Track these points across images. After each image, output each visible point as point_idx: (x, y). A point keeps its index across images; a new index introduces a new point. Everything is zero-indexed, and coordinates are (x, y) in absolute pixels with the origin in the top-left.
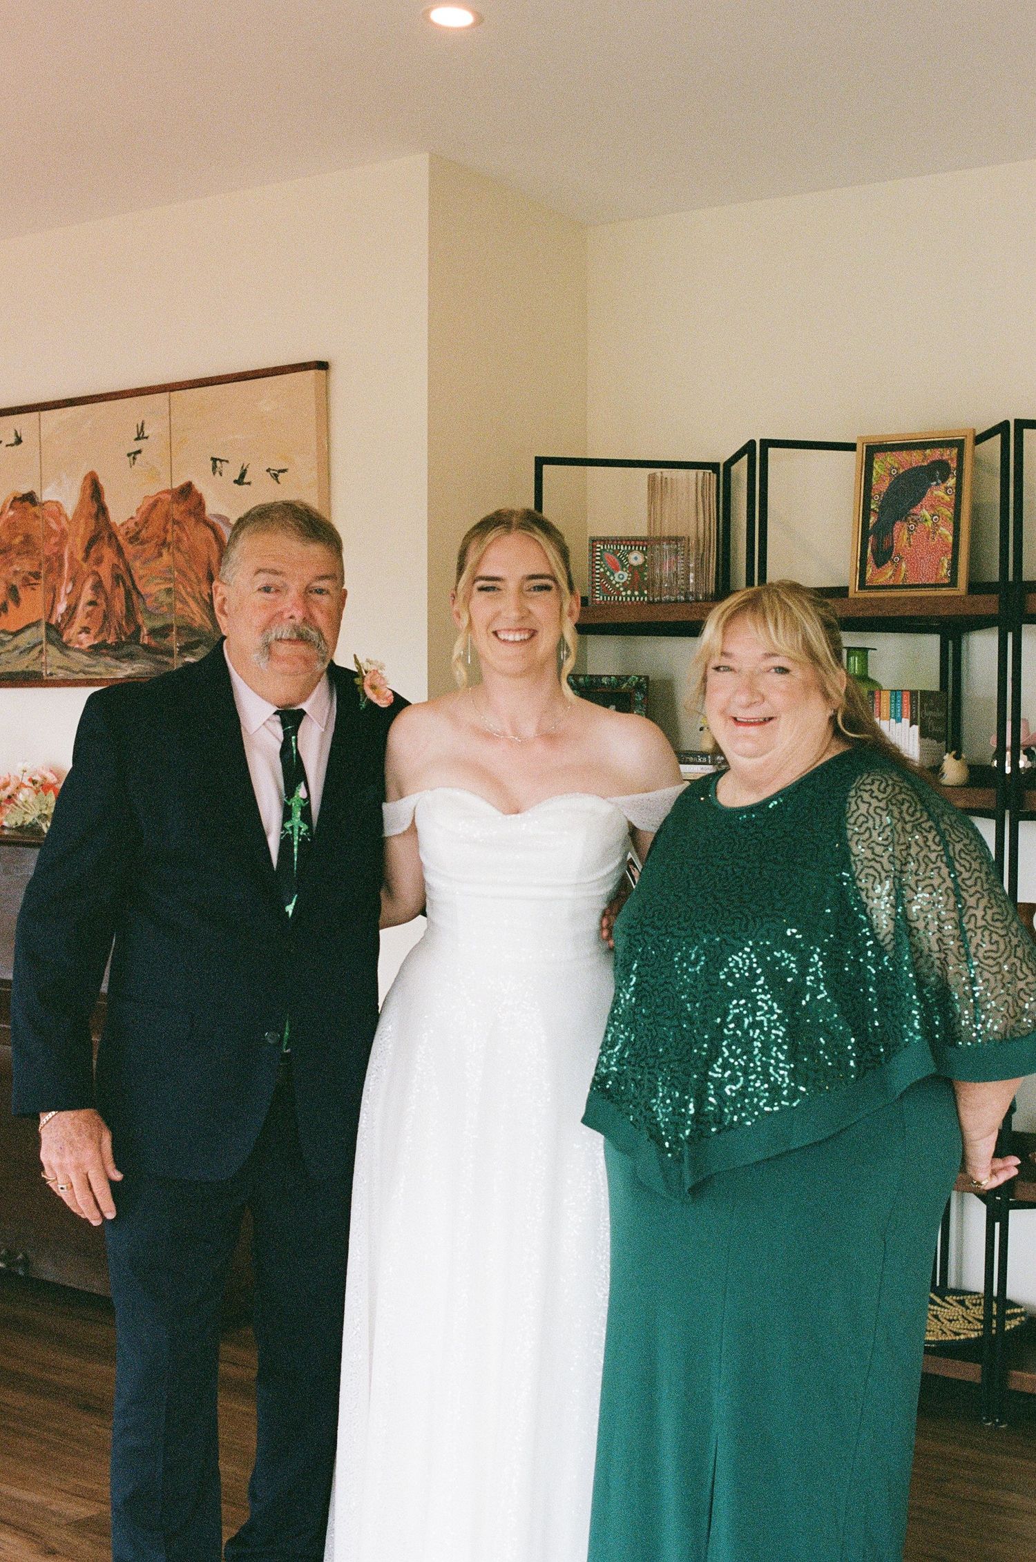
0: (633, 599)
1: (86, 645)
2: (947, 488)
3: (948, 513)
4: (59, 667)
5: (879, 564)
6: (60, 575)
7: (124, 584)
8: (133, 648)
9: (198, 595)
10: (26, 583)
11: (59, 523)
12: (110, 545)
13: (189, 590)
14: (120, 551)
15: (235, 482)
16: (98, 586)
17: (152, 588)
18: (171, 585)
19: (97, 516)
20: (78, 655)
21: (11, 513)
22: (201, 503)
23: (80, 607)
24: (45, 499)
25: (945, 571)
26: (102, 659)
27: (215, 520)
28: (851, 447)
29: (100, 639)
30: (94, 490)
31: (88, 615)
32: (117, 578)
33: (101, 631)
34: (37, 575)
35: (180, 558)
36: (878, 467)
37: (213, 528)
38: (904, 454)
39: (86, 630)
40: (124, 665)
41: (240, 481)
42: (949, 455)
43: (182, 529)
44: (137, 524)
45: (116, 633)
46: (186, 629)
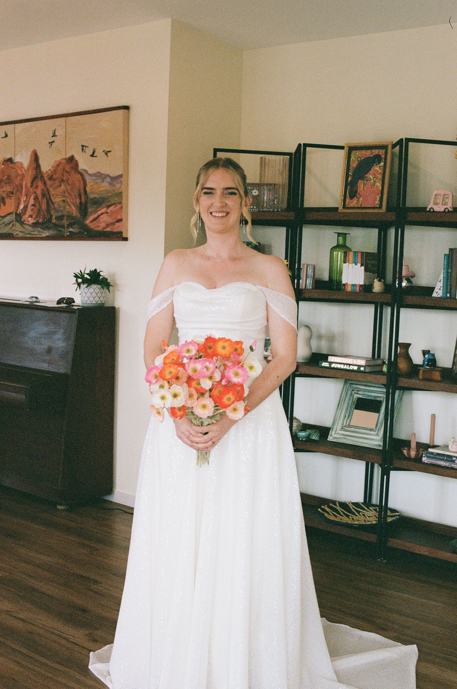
0: (253, 210)
1: (30, 223)
2: (380, 167)
3: (380, 177)
4: (20, 232)
5: (352, 197)
6: (21, 193)
7: (46, 197)
8: (50, 225)
9: (75, 204)
10: (8, 196)
11: (21, 171)
12: (41, 181)
13: (72, 200)
14: (45, 183)
16: (36, 198)
17: (57, 200)
18: (65, 199)
19: (36, 169)
20: (28, 227)
21: (3, 166)
22: (77, 165)
23: (29, 207)
24: (16, 161)
25: (377, 202)
26: (37, 229)
27: (83, 172)
28: (342, 148)
29: (37, 220)
30: (35, 157)
31: (32, 210)
32: (43, 195)
33: (37, 217)
34: (12, 193)
35: (69, 187)
36: (353, 157)
37: (81, 174)
38: (364, 152)
39: (31, 216)
40: (45, 232)
41: (92, 156)
42: (382, 152)
43: (70, 175)
44: (52, 172)
45: (43, 218)
46: (70, 217)
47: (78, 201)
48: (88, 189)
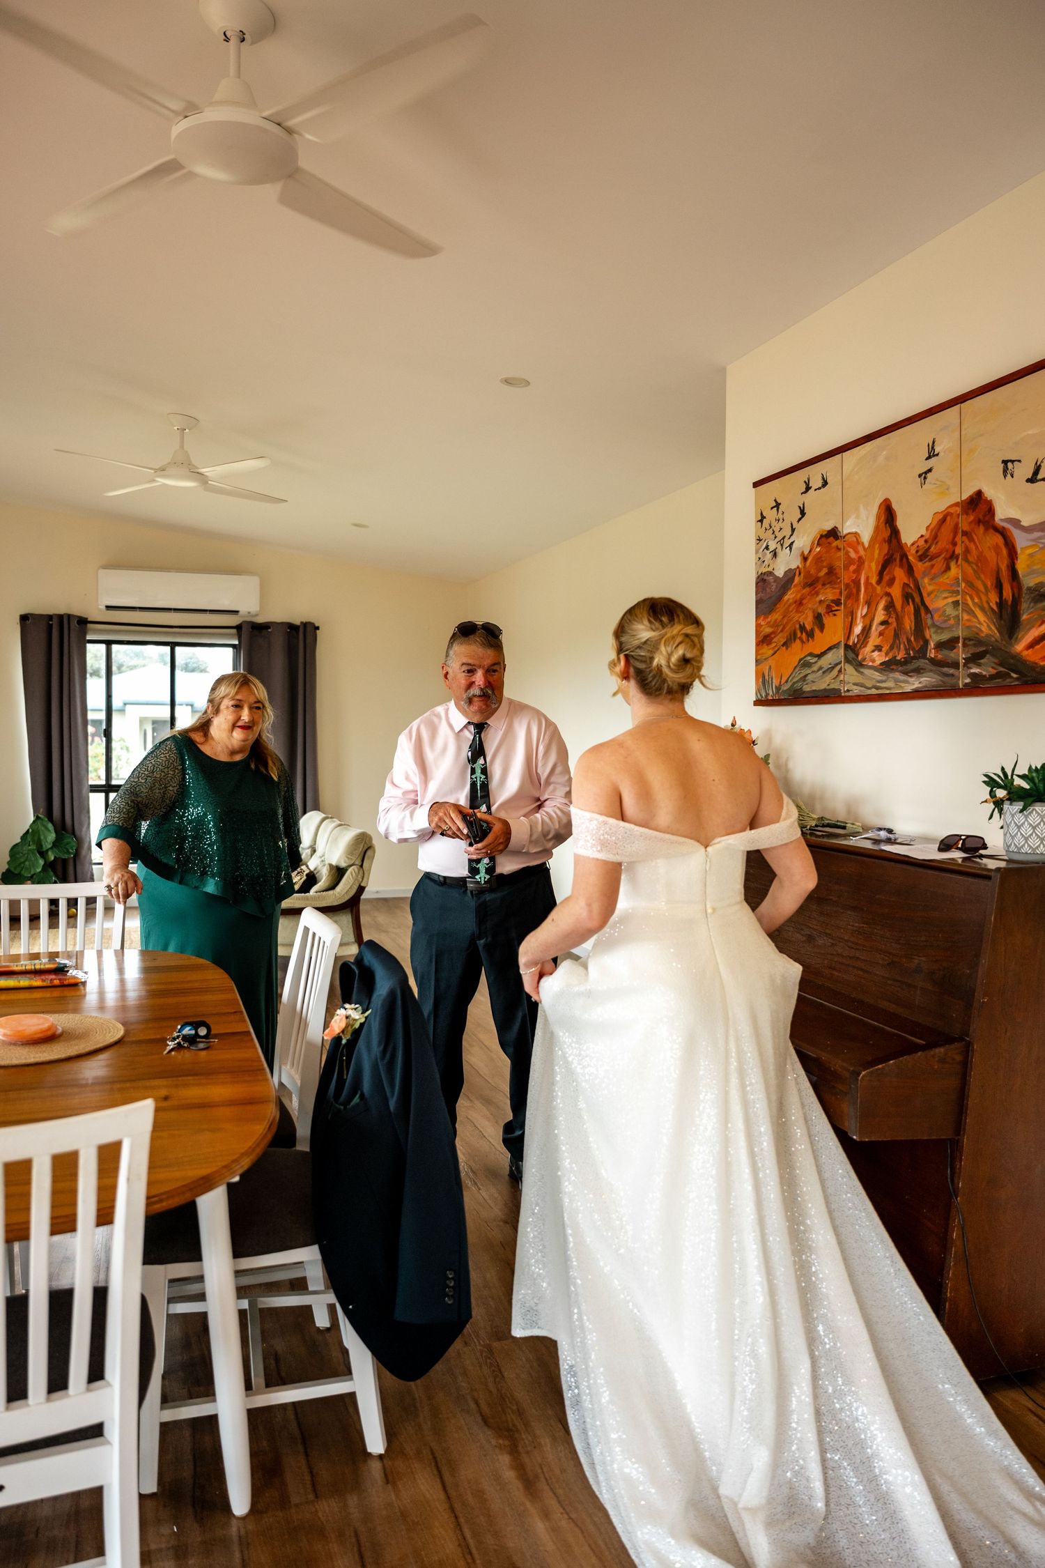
1: (878, 662)
4: (854, 684)
6: (858, 599)
7: (913, 601)
8: (921, 663)
9: (986, 606)
10: (830, 610)
11: (857, 552)
12: (901, 566)
13: (976, 600)
14: (911, 570)
15: (1028, 481)
16: (890, 607)
17: (940, 602)
18: (959, 598)
19: (889, 541)
20: (872, 672)
21: (818, 549)
22: (991, 510)
23: (874, 628)
24: (845, 532)
26: (891, 675)
27: (1008, 525)
29: (891, 655)
30: (888, 514)
31: (881, 634)
32: (907, 597)
33: (891, 648)
34: (838, 602)
35: (969, 570)
37: (1003, 533)
39: (878, 648)
40: (911, 680)
41: (1032, 480)
43: (971, 540)
44: (926, 541)
45: (906, 649)
46: (973, 640)
47: (994, 598)
48: (1021, 566)
